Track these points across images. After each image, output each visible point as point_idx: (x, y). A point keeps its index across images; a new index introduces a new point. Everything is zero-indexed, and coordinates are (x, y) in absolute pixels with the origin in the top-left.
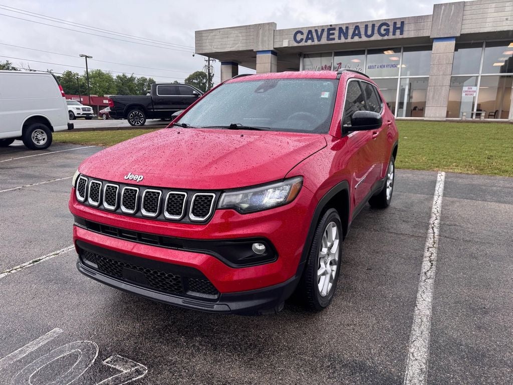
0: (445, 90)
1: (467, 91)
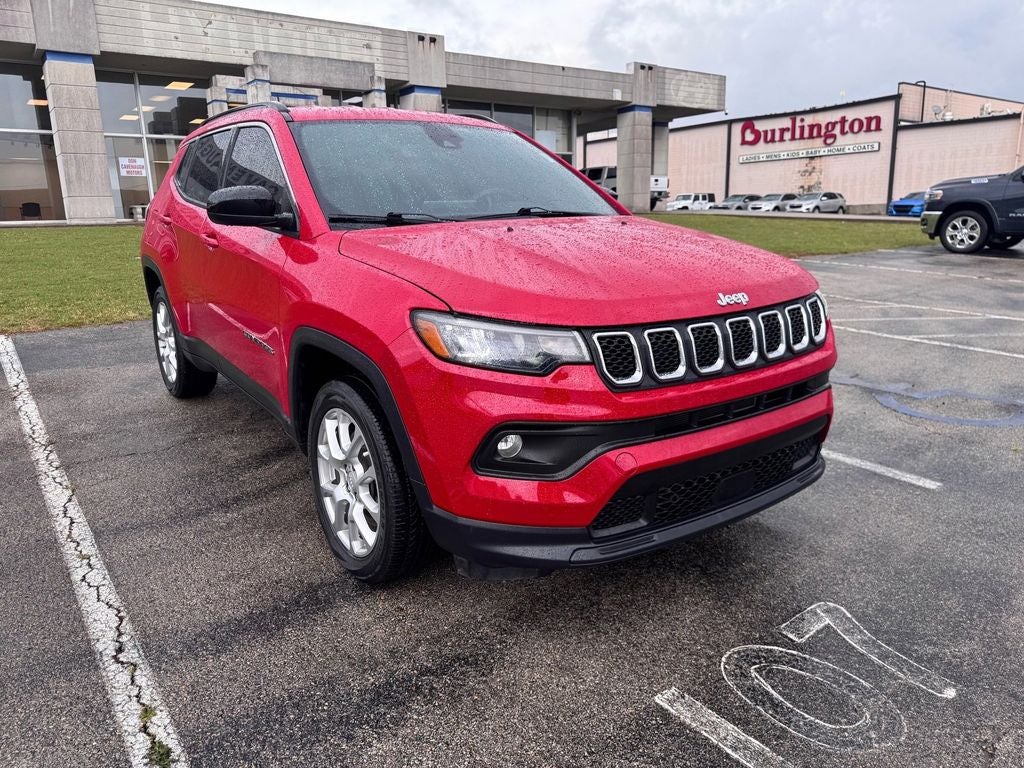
0: (99, 163)
1: (128, 167)
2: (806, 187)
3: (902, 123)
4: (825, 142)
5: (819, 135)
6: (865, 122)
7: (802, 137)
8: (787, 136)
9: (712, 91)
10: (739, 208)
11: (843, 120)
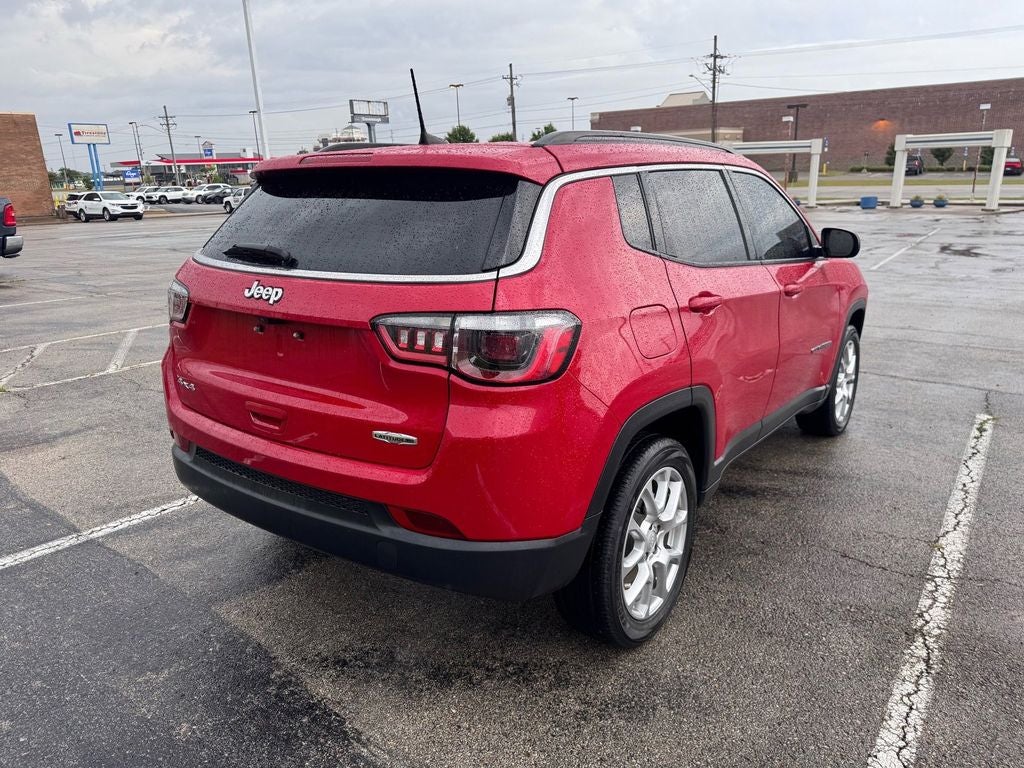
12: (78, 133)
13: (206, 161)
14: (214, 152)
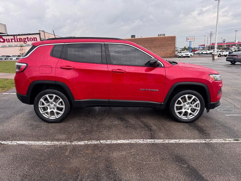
2: (22, 53)
3: (42, 40)
4: (24, 43)
5: (22, 41)
6: (33, 39)
7: (17, 41)
8: (13, 41)
9: (3, 28)
10: (5, 59)
11: (28, 38)
12: (188, 39)
13: (223, 44)
14: (226, 42)
